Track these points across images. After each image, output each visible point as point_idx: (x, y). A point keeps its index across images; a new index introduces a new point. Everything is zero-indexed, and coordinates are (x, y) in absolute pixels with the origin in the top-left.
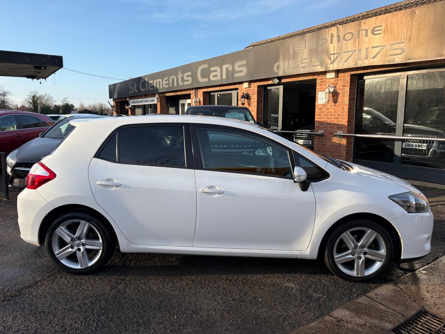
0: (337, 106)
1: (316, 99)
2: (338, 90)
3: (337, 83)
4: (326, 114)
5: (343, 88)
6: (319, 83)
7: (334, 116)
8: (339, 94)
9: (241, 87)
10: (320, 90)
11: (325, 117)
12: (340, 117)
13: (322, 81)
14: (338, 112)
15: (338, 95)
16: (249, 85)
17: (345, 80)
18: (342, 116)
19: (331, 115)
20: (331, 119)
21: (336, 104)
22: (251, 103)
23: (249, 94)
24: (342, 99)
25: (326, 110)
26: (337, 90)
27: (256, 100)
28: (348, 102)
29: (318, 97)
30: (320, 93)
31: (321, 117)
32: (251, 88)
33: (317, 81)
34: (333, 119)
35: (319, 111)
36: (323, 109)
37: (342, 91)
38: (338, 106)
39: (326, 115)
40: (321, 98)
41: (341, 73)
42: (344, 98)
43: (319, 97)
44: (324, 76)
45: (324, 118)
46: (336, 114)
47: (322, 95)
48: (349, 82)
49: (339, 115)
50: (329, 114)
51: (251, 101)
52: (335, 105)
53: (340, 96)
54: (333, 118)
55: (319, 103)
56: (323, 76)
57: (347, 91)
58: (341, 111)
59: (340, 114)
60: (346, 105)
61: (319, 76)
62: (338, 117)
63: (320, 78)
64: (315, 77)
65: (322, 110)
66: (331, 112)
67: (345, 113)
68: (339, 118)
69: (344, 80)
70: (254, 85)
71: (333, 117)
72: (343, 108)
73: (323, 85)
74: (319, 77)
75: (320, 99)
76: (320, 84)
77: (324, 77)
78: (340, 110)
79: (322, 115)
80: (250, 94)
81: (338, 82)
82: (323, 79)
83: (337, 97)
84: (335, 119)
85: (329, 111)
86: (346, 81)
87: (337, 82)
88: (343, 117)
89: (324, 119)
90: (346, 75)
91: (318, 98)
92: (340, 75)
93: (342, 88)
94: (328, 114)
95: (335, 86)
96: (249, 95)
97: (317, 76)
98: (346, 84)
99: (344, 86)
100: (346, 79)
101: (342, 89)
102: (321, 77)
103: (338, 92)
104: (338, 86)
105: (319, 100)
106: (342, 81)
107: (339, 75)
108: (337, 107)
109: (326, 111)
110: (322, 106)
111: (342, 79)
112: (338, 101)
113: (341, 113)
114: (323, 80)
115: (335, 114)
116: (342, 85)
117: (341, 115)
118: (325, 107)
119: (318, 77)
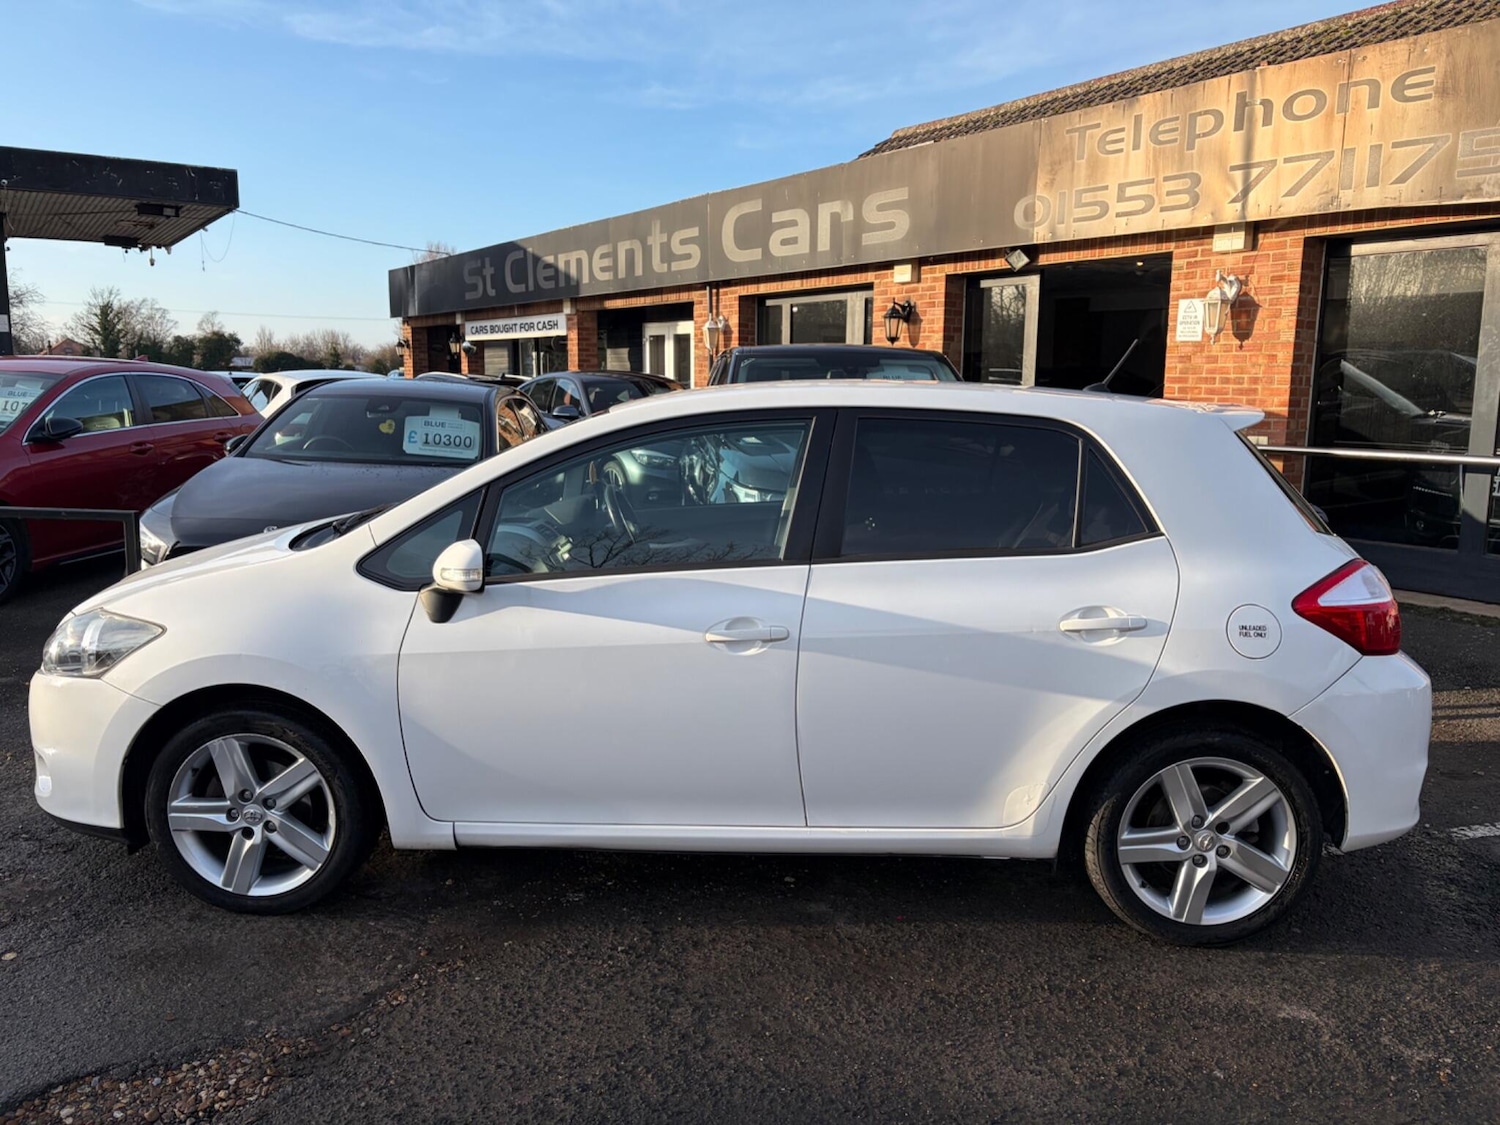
0: (1249, 351)
1: (1170, 323)
2: (1256, 294)
3: (1253, 267)
4: (1207, 378)
5: (1275, 285)
6: (1181, 268)
7: (1235, 383)
8: (1258, 306)
9: (885, 280)
10: (1183, 292)
11: (1203, 386)
12: (1259, 387)
13: (1193, 260)
14: (1254, 371)
15: (1256, 311)
16: (916, 273)
17: (1283, 257)
18: (1267, 386)
19: (1227, 381)
20: (1227, 394)
21: (1245, 343)
22: (922, 334)
23: (912, 304)
24: (1269, 323)
25: (1208, 363)
26: (1252, 293)
27: (942, 324)
28: (1294, 336)
29: (1176, 316)
30: (1183, 304)
31: (1189, 385)
32: (921, 285)
33: (1175, 262)
34: (1233, 394)
35: (1180, 366)
36: (1197, 360)
37: (1268, 297)
38: (1252, 350)
39: (1206, 380)
40: (1189, 320)
41: (1269, 235)
42: (1277, 320)
43: (1180, 319)
44: (1202, 245)
45: (1196, 391)
46: (1243, 378)
47: (1192, 309)
48: (1300, 265)
49: (1255, 381)
50: (1218, 376)
51: (922, 330)
52: (1241, 347)
53: (1261, 314)
54: (1233, 390)
55: (1179, 339)
56: (1195, 245)
57: (1288, 295)
58: (1262, 368)
59: (1261, 376)
60: (1284, 345)
61: (1181, 243)
62: (1254, 386)
63: (1186, 249)
64: (1164, 248)
65: (1192, 362)
66: (1225, 370)
67: (1278, 374)
68: (1255, 391)
69: (1276, 258)
70: (935, 272)
71: (1231, 386)
72: (1273, 357)
73: (1198, 275)
74: (1183, 247)
75: (1182, 323)
76: (1185, 271)
77: (1200, 248)
78: (1261, 361)
79: (1190, 380)
80: (919, 303)
81: (1255, 265)
82: (1196, 256)
83: (1248, 317)
84: (1241, 394)
85: (1219, 365)
86: (1286, 262)
87: (1251, 265)
88: (1272, 390)
89: (1200, 393)
90: (1288, 239)
91: (1176, 320)
92: (1266, 241)
93: (1270, 285)
94: (1215, 379)
95: (1242, 277)
96: (915, 307)
97: (1173, 245)
98: (1286, 272)
99: (1280, 278)
100: (1286, 253)
101: (1272, 291)
102: (1189, 246)
103: (1256, 298)
104: (1253, 279)
105: (1180, 328)
106: (1271, 262)
107: (1260, 242)
108: (1248, 354)
109: (1206, 366)
110: (1191, 349)
111: (1271, 253)
112: (1254, 332)
113: (1264, 373)
114: (1199, 258)
115: (1239, 378)
116: (1271, 275)
117: (1264, 380)
118: (1202, 351)
119: (1177, 247)
